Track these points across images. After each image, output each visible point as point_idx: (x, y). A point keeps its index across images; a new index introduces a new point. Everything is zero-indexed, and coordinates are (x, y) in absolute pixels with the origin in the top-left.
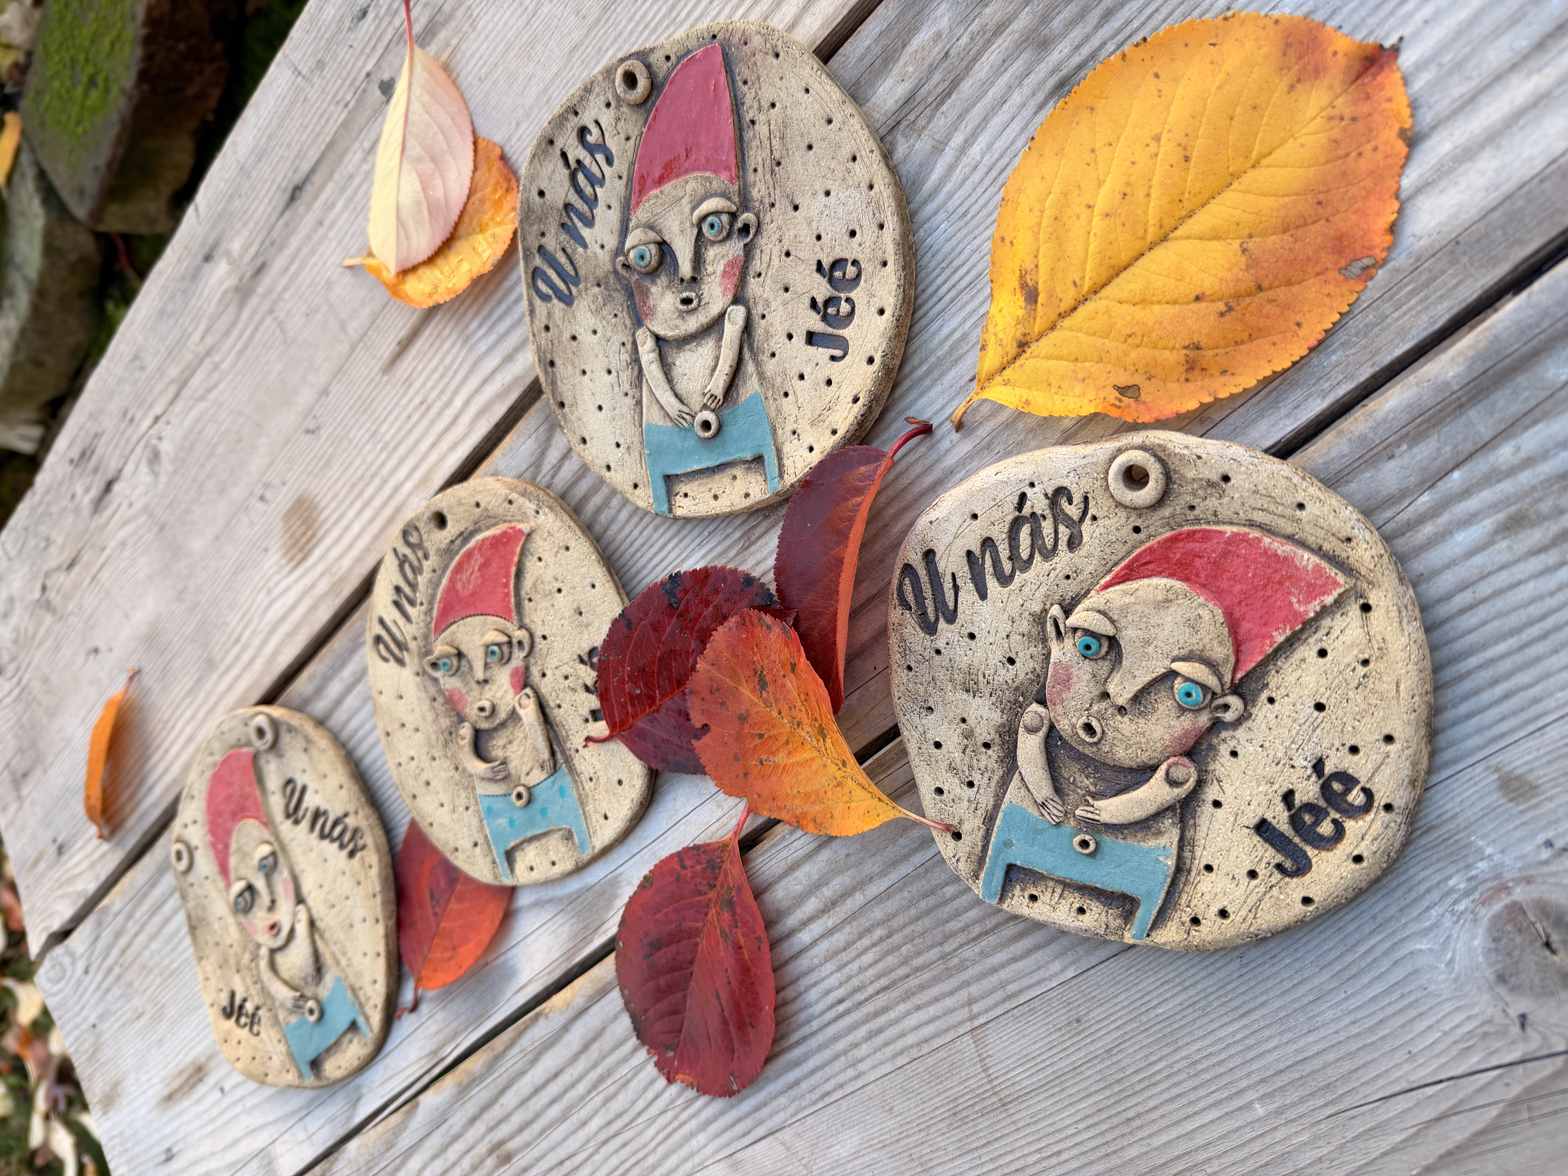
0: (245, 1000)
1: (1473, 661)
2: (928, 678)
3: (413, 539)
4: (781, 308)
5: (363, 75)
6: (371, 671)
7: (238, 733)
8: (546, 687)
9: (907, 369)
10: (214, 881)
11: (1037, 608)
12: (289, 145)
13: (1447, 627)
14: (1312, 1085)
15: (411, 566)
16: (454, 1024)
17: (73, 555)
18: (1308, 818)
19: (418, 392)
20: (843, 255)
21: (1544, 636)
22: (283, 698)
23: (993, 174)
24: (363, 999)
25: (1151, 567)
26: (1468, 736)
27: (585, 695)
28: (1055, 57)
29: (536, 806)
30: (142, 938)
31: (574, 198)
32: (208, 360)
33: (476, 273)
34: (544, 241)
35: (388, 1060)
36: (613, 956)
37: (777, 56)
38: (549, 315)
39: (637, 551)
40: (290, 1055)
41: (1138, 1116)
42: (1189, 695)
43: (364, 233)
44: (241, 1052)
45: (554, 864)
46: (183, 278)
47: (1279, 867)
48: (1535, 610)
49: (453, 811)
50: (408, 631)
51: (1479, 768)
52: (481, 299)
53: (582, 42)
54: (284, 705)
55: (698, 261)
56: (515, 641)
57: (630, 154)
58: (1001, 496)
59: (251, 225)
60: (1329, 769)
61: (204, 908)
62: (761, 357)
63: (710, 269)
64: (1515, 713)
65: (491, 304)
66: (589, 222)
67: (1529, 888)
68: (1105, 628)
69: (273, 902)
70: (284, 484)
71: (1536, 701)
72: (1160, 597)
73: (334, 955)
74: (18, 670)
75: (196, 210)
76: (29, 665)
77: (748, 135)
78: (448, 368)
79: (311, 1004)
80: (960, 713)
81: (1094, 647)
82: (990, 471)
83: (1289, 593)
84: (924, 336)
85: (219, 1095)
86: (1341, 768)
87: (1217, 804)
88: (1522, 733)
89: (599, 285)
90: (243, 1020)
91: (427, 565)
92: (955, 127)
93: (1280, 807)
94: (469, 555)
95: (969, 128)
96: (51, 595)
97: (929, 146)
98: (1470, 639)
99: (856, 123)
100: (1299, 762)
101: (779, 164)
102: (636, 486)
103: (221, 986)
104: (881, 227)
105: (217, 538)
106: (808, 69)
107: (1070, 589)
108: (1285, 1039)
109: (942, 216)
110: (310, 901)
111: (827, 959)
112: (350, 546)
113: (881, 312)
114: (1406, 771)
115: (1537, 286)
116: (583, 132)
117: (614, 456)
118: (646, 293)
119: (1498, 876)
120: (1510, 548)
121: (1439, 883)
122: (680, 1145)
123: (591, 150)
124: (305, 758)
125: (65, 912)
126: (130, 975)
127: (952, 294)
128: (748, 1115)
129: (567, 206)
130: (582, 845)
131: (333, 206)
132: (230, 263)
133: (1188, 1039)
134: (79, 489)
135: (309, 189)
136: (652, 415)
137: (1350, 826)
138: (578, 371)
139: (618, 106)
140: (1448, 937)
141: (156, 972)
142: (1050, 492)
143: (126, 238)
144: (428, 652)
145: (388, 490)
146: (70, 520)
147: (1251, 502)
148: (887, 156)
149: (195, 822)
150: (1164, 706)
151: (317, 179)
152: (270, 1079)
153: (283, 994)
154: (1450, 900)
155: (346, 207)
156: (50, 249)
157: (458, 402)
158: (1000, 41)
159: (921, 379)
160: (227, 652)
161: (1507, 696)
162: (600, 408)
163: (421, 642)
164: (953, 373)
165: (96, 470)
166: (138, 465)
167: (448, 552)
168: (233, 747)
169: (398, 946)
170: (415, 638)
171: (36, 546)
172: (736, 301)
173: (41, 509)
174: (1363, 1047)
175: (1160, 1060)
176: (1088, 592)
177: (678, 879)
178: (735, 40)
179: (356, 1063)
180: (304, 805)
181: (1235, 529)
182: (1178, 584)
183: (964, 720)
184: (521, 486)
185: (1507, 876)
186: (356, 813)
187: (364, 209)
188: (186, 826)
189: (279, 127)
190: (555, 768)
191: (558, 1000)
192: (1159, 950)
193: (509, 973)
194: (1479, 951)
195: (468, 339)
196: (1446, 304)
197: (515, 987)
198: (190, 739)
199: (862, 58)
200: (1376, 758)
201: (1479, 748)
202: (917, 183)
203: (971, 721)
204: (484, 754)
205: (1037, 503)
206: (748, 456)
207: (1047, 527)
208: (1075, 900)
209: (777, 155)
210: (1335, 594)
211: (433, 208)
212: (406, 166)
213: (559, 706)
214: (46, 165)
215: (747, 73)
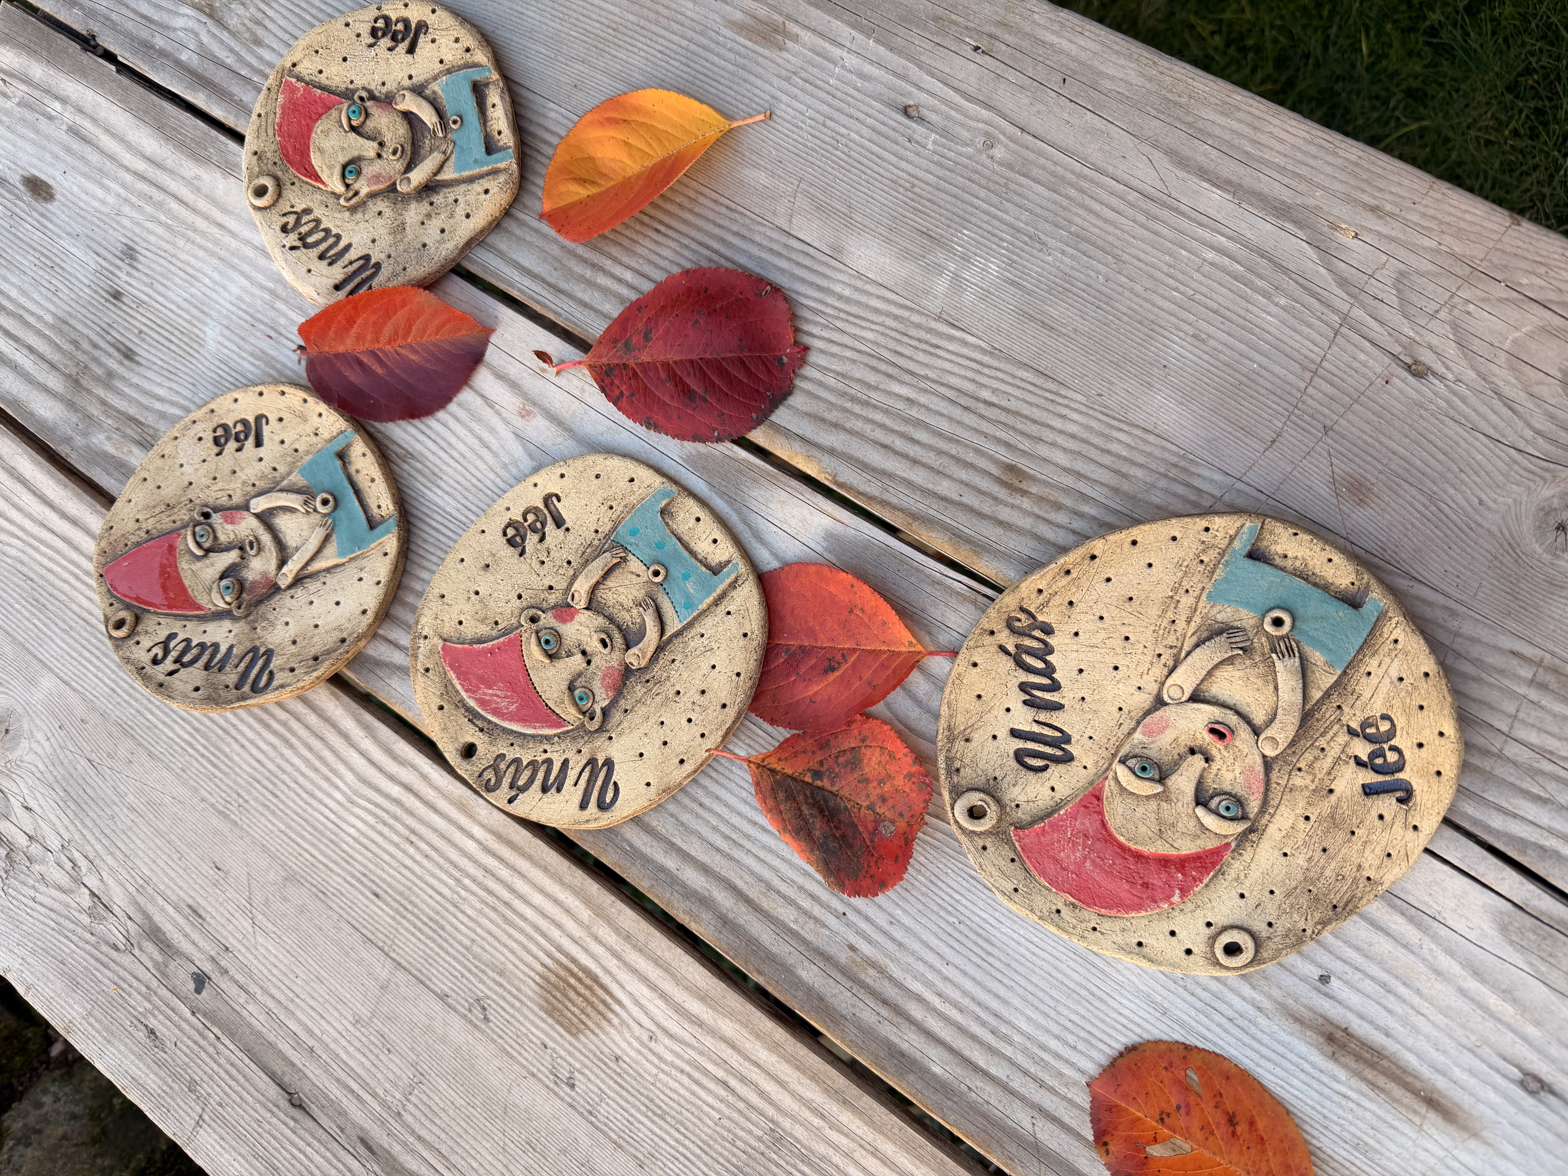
4: (246, 472)
5: (193, 1020)
8: (559, 582)
11: (347, 214)
12: (260, 1124)
15: (517, 775)
18: (399, 36)
20: (211, 439)
25: (309, 168)
27: (548, 539)
28: (116, 366)
29: (659, 555)
31: (201, 663)
34: (231, 684)
37: (111, 528)
38: (282, 669)
45: (698, 519)
47: (424, 32)
50: (576, 763)
55: (228, 547)
56: (534, 628)
58: (294, 261)
63: (232, 535)
66: (216, 646)
70: (544, 1045)
72: (320, 155)
81: (349, 169)
83: (297, 99)
86: (369, 36)
87: (410, 77)
89: (255, 628)
91: (509, 754)
93: (397, 49)
94: (482, 703)
95: (152, 401)
100: (374, 54)
101: (168, 504)
102: (385, 554)
104: (195, 422)
106: (117, 507)
107: (331, 201)
113: (236, 400)
116: (155, 661)
117: (369, 581)
123: (167, 652)
129: (207, 667)
130: (665, 495)
135: (289, 1080)
137: (394, 17)
139: (138, 634)
142: (285, 235)
144: (584, 729)
150: (370, 123)
151: (279, 1069)
158: (109, 400)
159: (278, 371)
162: (337, 603)
163: (580, 743)
164: (271, 352)
167: (490, 733)
170: (578, 750)
172: (247, 508)
176: (331, 193)
178: (103, 560)
181: (278, 138)
182: (312, 150)
184: (411, 662)
190: (617, 547)
191: (812, 470)
200: (358, 25)
203: (421, 218)
204: (640, 629)
205: (292, 239)
206: (340, 464)
207: (304, 229)
208: (490, 112)
209: (163, 507)
210: (292, 80)
215: (121, 545)
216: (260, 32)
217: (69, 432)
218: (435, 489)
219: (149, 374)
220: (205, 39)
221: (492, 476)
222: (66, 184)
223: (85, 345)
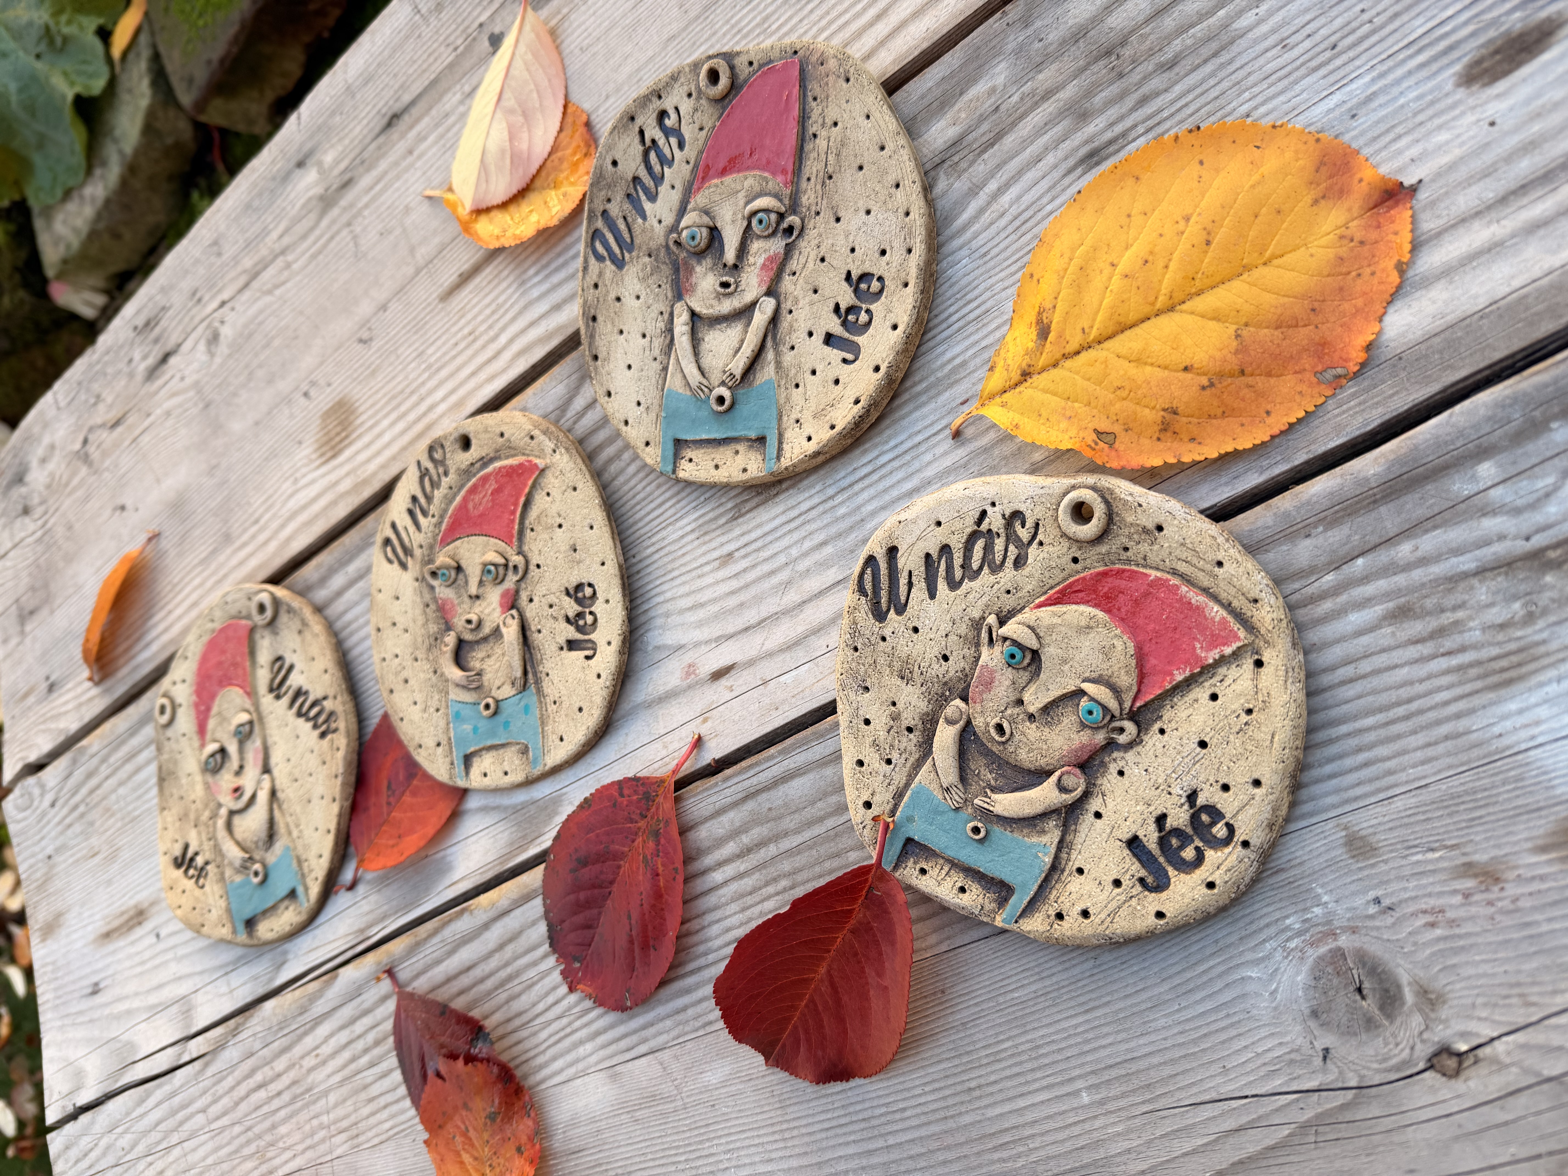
0: (196, 854)
1: (1344, 729)
2: (870, 660)
3: (438, 456)
4: (807, 308)
5: (476, 24)
6: (374, 569)
7: (241, 605)
8: (530, 612)
9: (908, 384)
10: (190, 739)
11: (976, 614)
12: (395, 75)
13: (1327, 695)
14: (1136, 1083)
15: (431, 480)
16: (385, 908)
17: (119, 415)
18: (1174, 842)
19: (469, 323)
20: (871, 270)
21: (1407, 717)
22: (289, 581)
23: (1017, 223)
24: (306, 870)
25: (1081, 595)
26: (1327, 794)
27: (564, 625)
28: (1090, 129)
29: (501, 718)
30: (112, 782)
31: (643, 173)
32: (281, 258)
33: (543, 224)
34: (609, 206)
35: (317, 932)
36: (542, 867)
37: (848, 80)
38: (601, 274)
39: (638, 503)
40: (229, 910)
41: (979, 1087)
42: (1090, 713)
43: (448, 169)
44: (183, 900)
45: (506, 773)
46: (274, 179)
47: (1141, 880)
48: (1404, 693)
49: (425, 710)
50: (416, 539)
51: (1331, 824)
52: (542, 250)
53: (679, 33)
54: (289, 588)
55: (742, 250)
56: (511, 564)
57: (701, 142)
58: (965, 509)
59: (347, 141)
60: (1201, 801)
61: (176, 762)
62: (781, 348)
63: (751, 260)
64: (1371, 781)
65: (551, 255)
66: (653, 197)
67: (1353, 937)
68: (1031, 642)
69: (241, 767)
70: (329, 385)
71: (1390, 773)
72: (1083, 623)
73: (287, 825)
74: (45, 513)
75: (299, 118)
76: (57, 510)
77: (808, 147)
78: (500, 307)
79: (257, 867)
80: (892, 696)
81: (1019, 656)
82: (960, 485)
83: (1195, 639)
84: (929, 357)
85: (154, 940)
86: (1211, 802)
87: (1098, 815)
88: (1373, 800)
89: (650, 256)
90: (191, 872)
91: (445, 481)
92: (992, 175)
93: (1152, 827)
94: (485, 479)
95: (1004, 178)
96: (91, 449)
97: (966, 188)
98: (1345, 708)
99: (905, 154)
100: (1176, 790)
101: (830, 177)
102: (647, 444)
103: (177, 837)
104: (909, 251)
105: (257, 423)
106: (872, 98)
107: (1009, 602)
108: (1120, 1037)
109: (965, 252)
110: (276, 772)
111: (733, 900)
112: (378, 453)
113: (895, 327)
114: (1266, 815)
115: (1458, 408)
116: (662, 115)
117: (633, 413)
118: (690, 271)
119: (1329, 922)
120: (1393, 633)
121: (1277, 920)
122: (568, 1051)
123: (667, 132)
124: (298, 638)
125: (44, 745)
126: (94, 815)
127: (960, 324)
128: (635, 1032)
129: (636, 179)
130: (535, 761)
131: (425, 138)
132: (319, 173)
133: (1036, 1025)
134: (137, 355)
135: (406, 119)
136: (674, 382)
137: (1210, 855)
138: (616, 331)
139: (699, 98)
140: (1276, 970)
141: (119, 815)
142: (1007, 514)
143: (224, 132)
144: (431, 561)
145: (423, 407)
146: (123, 383)
147: (1178, 553)
148: (927, 189)
149: (184, 681)
150: (1068, 720)
151: (415, 111)
152: (205, 930)
153: (234, 853)
154: (1284, 937)
155: (436, 142)
156: (149, 129)
157: (503, 339)
158: (1046, 105)
159: (919, 394)
160: (245, 530)
161: (1366, 764)
162: (629, 367)
163: (426, 551)
164: (947, 395)
165: (156, 341)
166: (196, 343)
167: (467, 473)
168: (233, 617)
169: (349, 827)
170: (421, 547)
171: (86, 401)
172: (769, 293)
173: (98, 367)
174: (1185, 1056)
175: (1008, 1039)
176: (1023, 608)
177: (614, 805)
178: (813, 59)
179: (287, 928)
180: (288, 683)
181: (1159, 574)
182: (1100, 614)
183: (894, 704)
184: (545, 424)
185: (1336, 923)
186: (335, 697)
187: (452, 147)
188: (174, 683)
189: (390, 57)
190: (525, 687)
191: (484, 899)
192: (1024, 938)
193: (444, 868)
194: (1301, 986)
195: (523, 283)
196: (1380, 410)
197: (447, 882)
198: (195, 604)
199: (922, 97)
200: (1243, 798)
201: (1334, 806)
202: (949, 219)
203: (900, 706)
204: (463, 663)
205: (995, 521)
206: (753, 435)
207: (999, 544)
208: (959, 879)
209: (830, 169)
210: (1234, 646)
211: (516, 158)
212: (499, 115)
213: (539, 631)
214: (162, 49)
215: (817, 91)
216: (1417, 628)
217: (1038, 24)
218: (693, 525)
219: (1044, 184)
220: (1491, 525)
221: (668, 595)
222: (1470, 118)
223: (1155, 83)
